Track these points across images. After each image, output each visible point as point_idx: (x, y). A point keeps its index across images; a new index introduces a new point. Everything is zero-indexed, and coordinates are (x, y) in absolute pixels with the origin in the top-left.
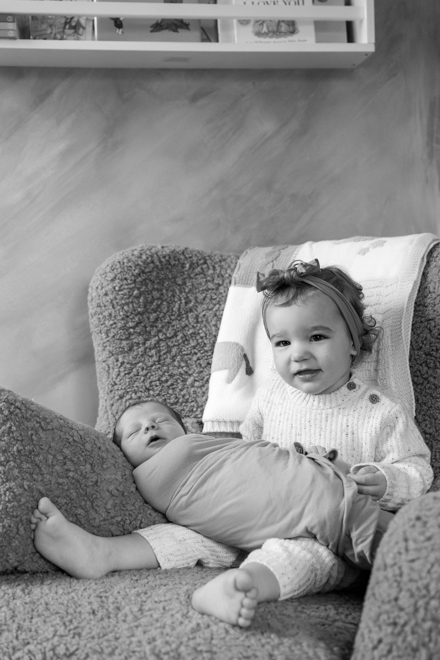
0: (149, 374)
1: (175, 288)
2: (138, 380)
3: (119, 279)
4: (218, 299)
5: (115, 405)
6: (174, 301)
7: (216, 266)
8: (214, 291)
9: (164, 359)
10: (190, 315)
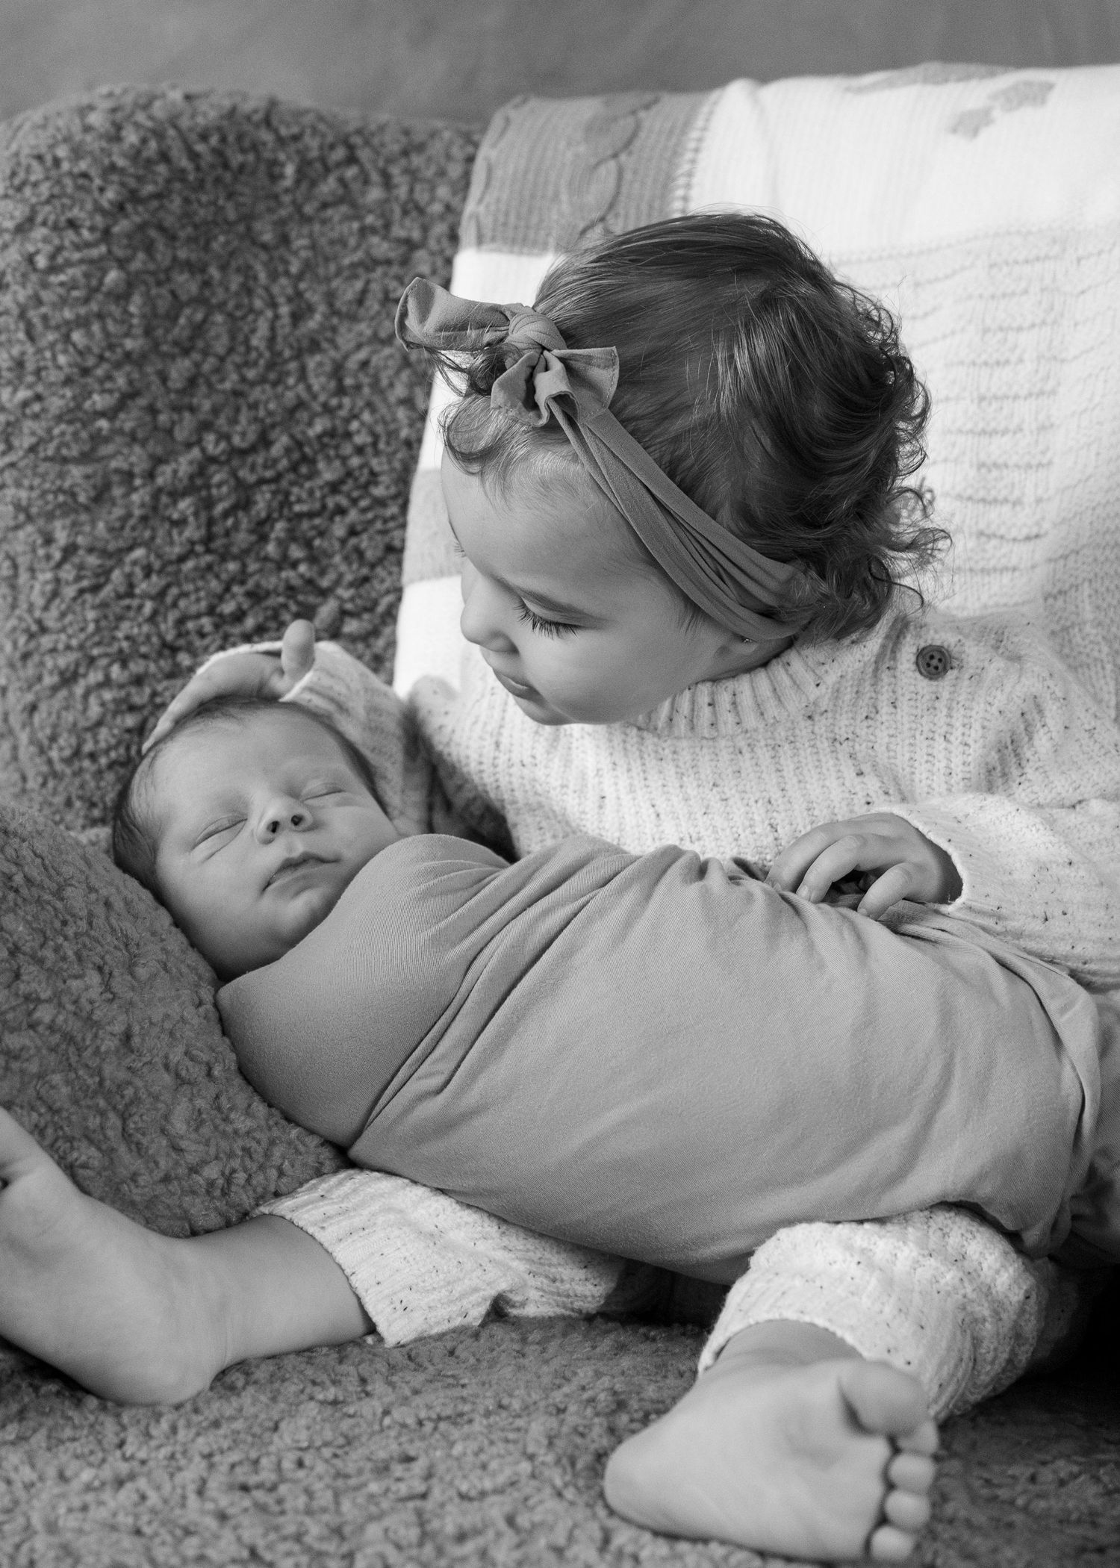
0: (174, 591)
1: (252, 262)
2: (132, 614)
3: (44, 223)
5: (43, 707)
6: (251, 310)
7: (395, 171)
8: (395, 269)
9: (227, 533)
10: (312, 362)
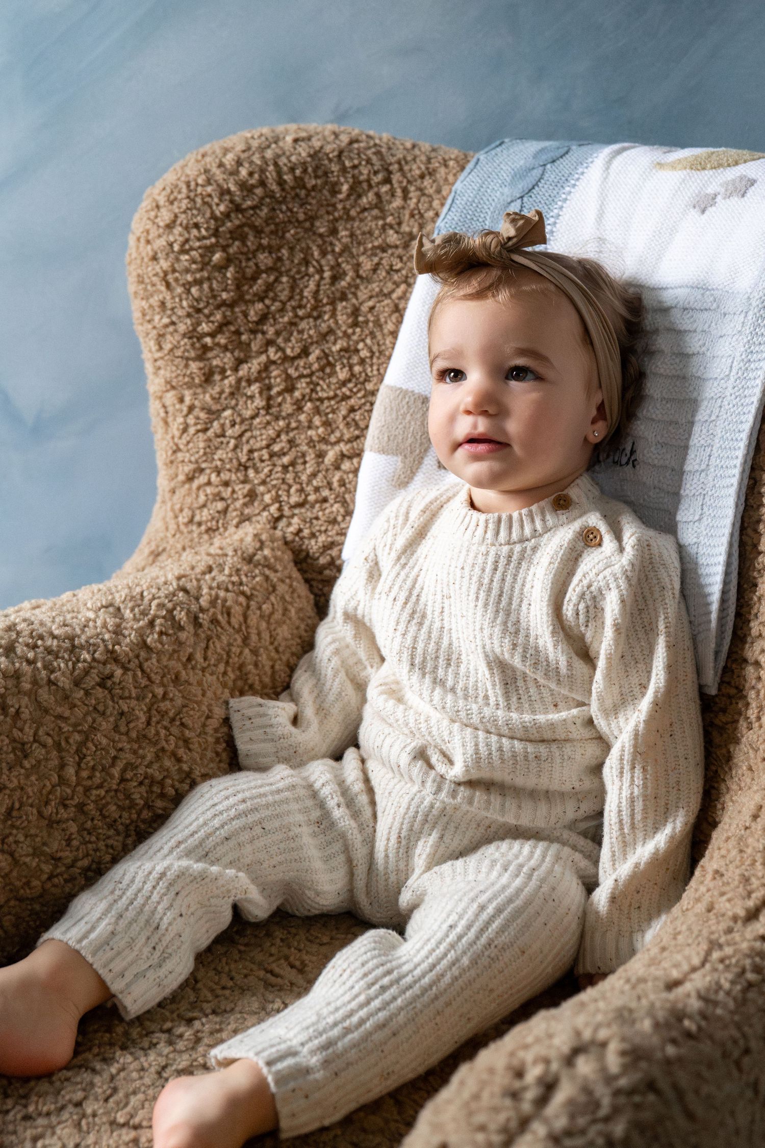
0: (247, 435)
1: (311, 245)
2: (224, 446)
3: (181, 225)
4: (404, 272)
5: (178, 492)
6: (307, 275)
8: (400, 251)
9: (280, 405)
10: (340, 306)
